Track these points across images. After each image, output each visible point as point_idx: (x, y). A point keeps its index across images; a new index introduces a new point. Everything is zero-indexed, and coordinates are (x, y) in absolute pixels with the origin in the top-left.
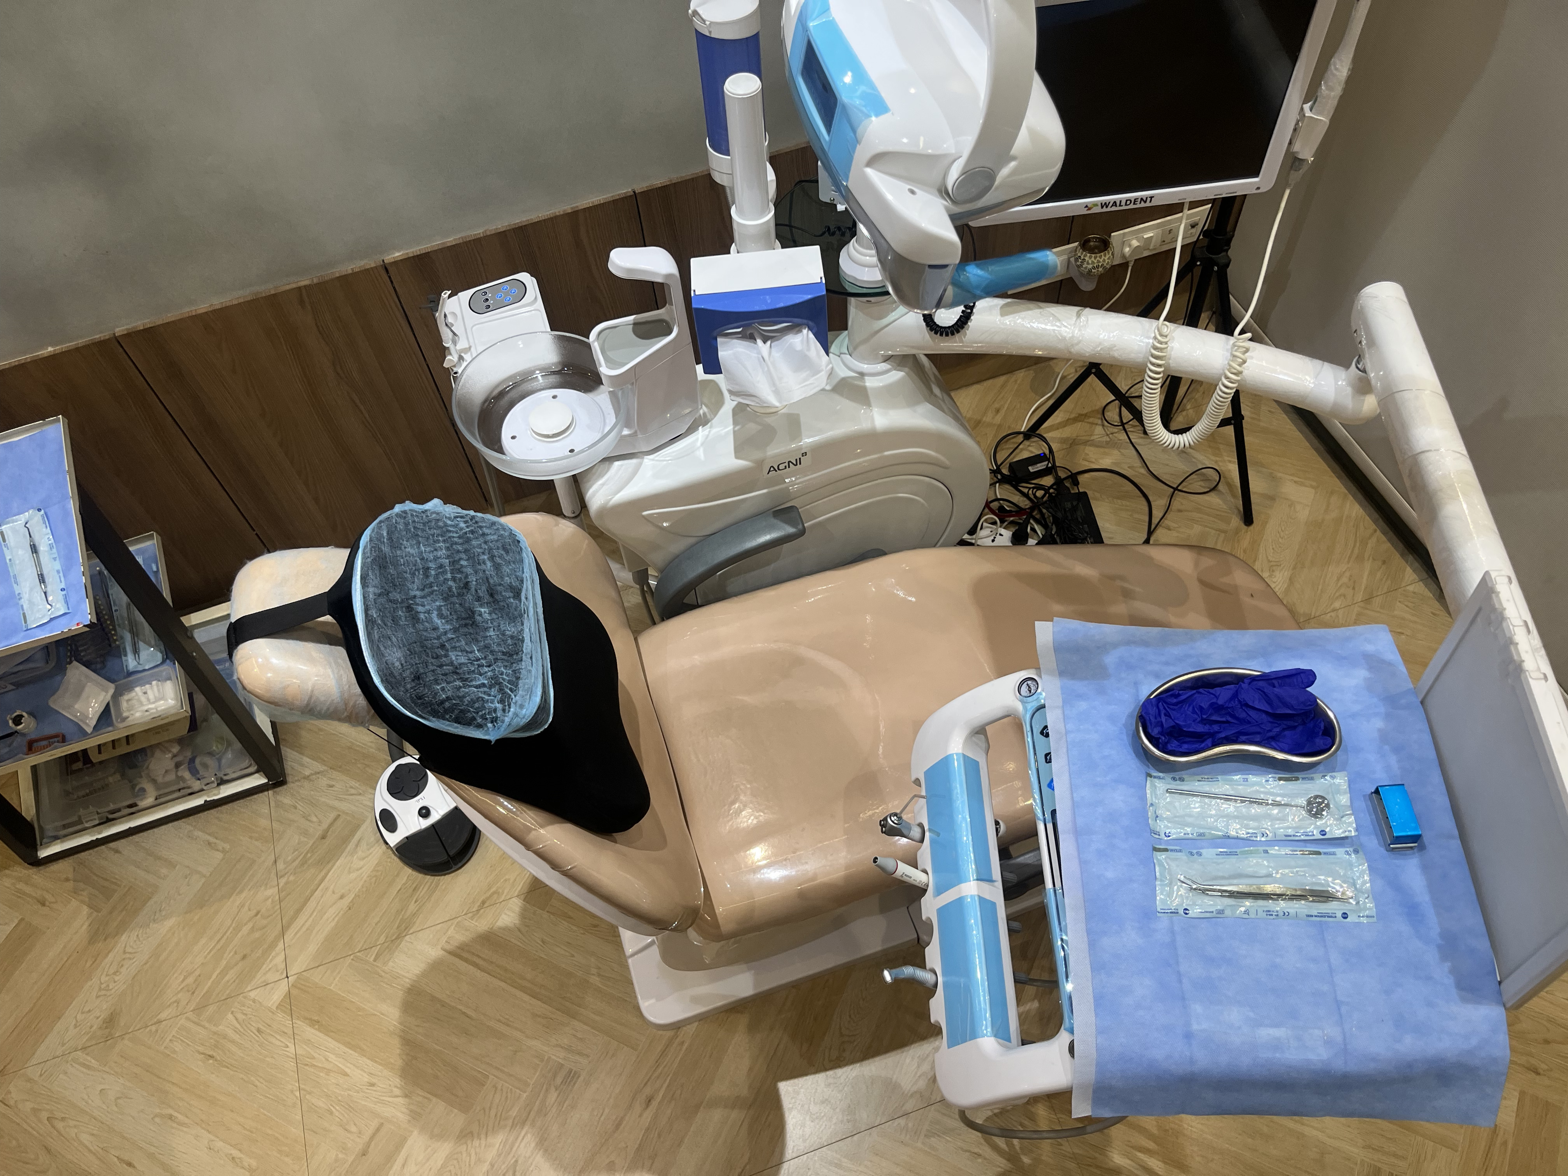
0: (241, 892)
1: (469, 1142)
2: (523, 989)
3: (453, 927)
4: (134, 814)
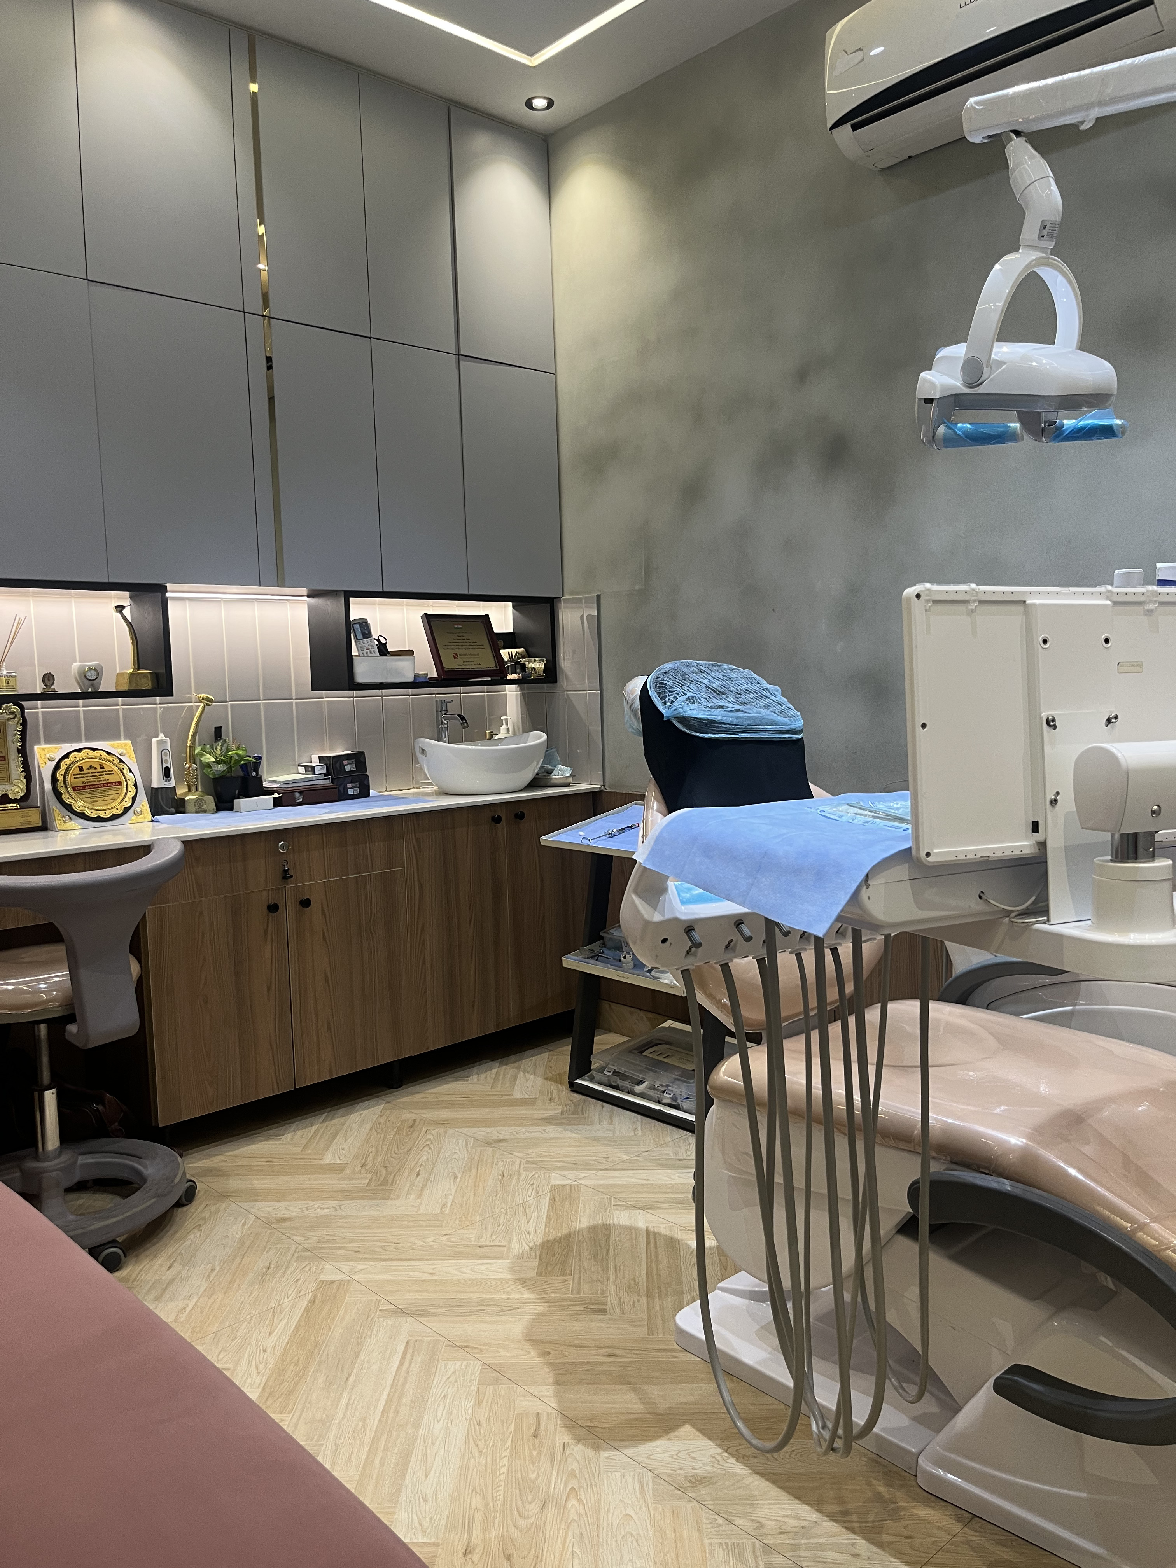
0: (616, 1148)
1: (516, 1284)
2: (649, 1268)
4: (628, 1092)
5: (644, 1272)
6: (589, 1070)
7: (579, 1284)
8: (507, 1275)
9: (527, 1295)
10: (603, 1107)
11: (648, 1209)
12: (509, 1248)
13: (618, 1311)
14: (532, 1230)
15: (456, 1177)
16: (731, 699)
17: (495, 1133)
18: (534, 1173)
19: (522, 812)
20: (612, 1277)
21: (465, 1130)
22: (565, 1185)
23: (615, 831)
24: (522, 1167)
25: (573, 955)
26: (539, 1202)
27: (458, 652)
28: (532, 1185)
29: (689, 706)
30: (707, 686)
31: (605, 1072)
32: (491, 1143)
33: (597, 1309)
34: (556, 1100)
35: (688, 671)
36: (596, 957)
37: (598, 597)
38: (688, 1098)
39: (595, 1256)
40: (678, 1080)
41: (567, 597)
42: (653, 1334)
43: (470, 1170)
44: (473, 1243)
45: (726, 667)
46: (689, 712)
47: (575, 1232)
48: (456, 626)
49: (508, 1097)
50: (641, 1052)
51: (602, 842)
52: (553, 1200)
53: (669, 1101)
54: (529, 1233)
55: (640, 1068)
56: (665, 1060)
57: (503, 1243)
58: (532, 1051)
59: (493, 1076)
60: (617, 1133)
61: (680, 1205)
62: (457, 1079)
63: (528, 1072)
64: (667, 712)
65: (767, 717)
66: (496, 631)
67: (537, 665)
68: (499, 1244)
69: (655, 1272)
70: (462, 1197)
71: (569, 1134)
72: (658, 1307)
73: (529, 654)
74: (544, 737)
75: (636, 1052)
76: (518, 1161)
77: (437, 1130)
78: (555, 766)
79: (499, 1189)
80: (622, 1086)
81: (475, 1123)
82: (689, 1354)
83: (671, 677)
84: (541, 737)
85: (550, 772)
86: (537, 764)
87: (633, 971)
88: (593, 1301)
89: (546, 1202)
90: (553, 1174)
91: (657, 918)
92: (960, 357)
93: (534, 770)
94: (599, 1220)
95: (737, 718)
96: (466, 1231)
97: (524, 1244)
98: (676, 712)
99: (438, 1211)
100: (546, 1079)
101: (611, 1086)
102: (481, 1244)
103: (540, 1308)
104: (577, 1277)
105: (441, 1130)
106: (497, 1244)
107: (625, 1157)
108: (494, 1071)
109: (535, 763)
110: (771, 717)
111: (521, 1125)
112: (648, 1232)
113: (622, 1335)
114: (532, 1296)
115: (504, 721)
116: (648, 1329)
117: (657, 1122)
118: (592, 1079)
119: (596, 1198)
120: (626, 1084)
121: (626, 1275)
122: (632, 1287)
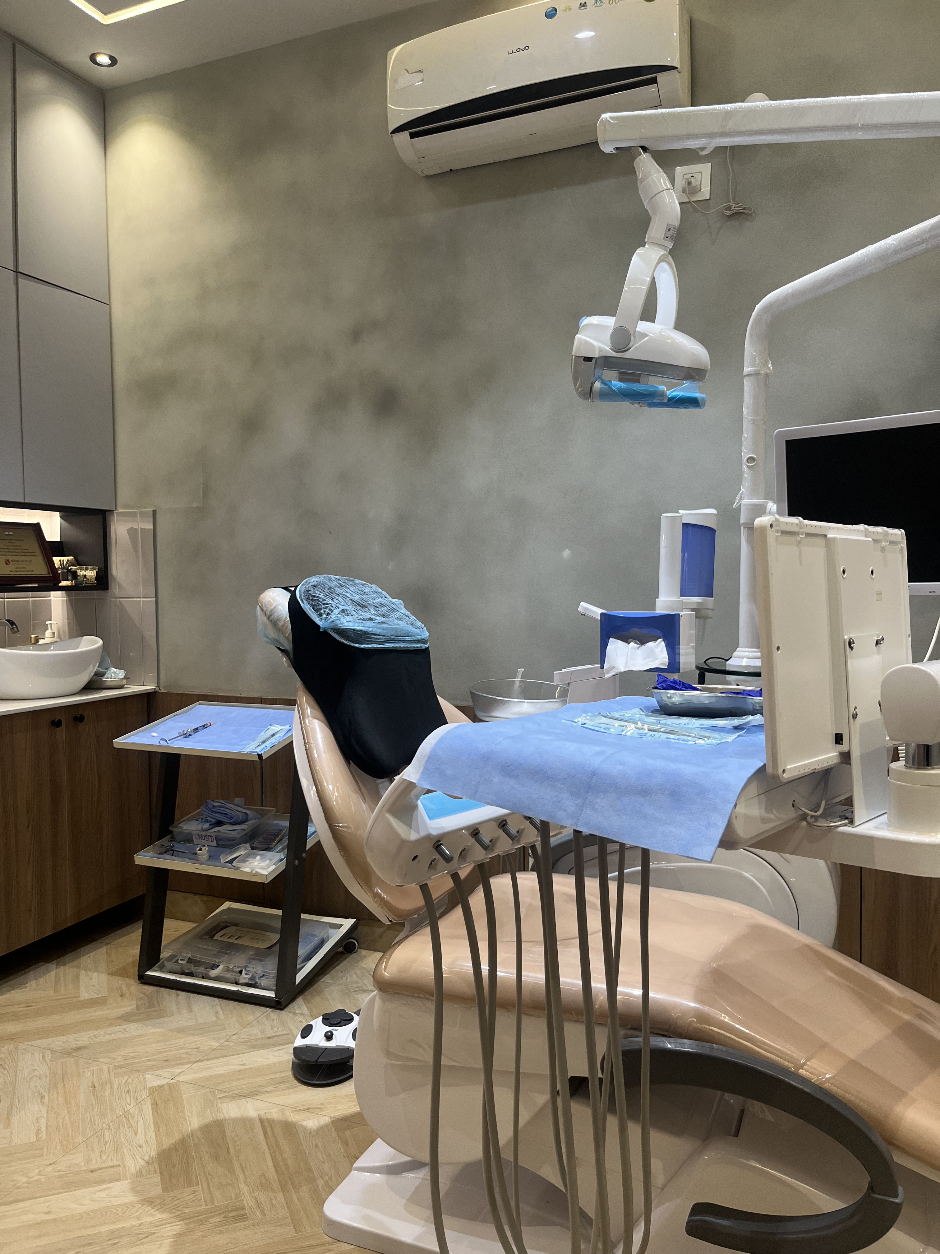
0: (203, 1037)
1: (144, 1206)
2: (274, 1159)
3: (277, 1109)
4: (203, 977)
5: (270, 1164)
6: (158, 959)
7: (211, 1193)
8: (131, 1198)
9: (160, 1216)
10: (177, 995)
11: (254, 1095)
12: (124, 1166)
13: (259, 1215)
14: (142, 1142)
15: (42, 1097)
16: (372, 611)
17: (71, 1040)
18: (126, 1078)
19: (81, 715)
20: (241, 1178)
21: (38, 1043)
22: (163, 1086)
23: (189, 730)
24: (112, 1074)
25: (143, 852)
26: (141, 1110)
27: (11, 558)
28: (128, 1091)
29: (345, 618)
30: (351, 600)
31: (179, 961)
32: (72, 1053)
33: (238, 1216)
34: (127, 995)
35: (332, 586)
36: (169, 851)
37: (154, 512)
38: (263, 976)
39: (217, 1158)
40: (254, 959)
41: (120, 510)
42: (301, 1231)
43: (56, 1086)
44: (83, 1169)
45: (357, 582)
46: (346, 624)
47: (188, 1135)
48: (7, 533)
49: (75, 1000)
50: (212, 937)
51: (180, 742)
52: (155, 1104)
53: (247, 981)
54: (140, 1146)
55: (212, 952)
56: (236, 942)
57: (116, 1163)
58: (88, 947)
59: (53, 979)
60: (200, 1020)
61: (282, 1086)
62: (14, 988)
63: (90, 970)
64: (323, 624)
65: (405, 628)
66: (48, 539)
67: (91, 574)
68: (112, 1164)
69: (281, 1163)
70: (56, 1118)
71: (152, 1030)
72: (296, 1201)
73: (78, 563)
74: (100, 642)
75: (207, 937)
76: (105, 1067)
77: (6, 1047)
78: (107, 669)
79: (94, 1102)
80: (196, 972)
81: (45, 1033)
82: (342, 1244)
83: (320, 590)
84: (96, 642)
85: (103, 674)
86: (94, 669)
87: (209, 863)
88: (230, 1209)
89: (148, 1108)
90: (147, 1076)
91: (413, 836)
92: (609, 327)
93: (90, 674)
94: (209, 1117)
95: (384, 629)
96: (71, 1157)
97: (139, 1159)
98: (332, 624)
99: (33, 1138)
100: (111, 974)
101: (184, 974)
102: (92, 1167)
103: (176, 1228)
104: (205, 1185)
105: (12, 1046)
106: (109, 1164)
107: (215, 1044)
108: (53, 974)
109: (91, 666)
110: (407, 629)
111: (97, 1028)
112: (261, 1120)
113: (270, 1238)
114: (164, 1216)
115: (49, 626)
116: (294, 1227)
117: (236, 1003)
118: (161, 969)
119: (199, 1093)
120: (201, 970)
121: (255, 1173)
122: (265, 1185)
